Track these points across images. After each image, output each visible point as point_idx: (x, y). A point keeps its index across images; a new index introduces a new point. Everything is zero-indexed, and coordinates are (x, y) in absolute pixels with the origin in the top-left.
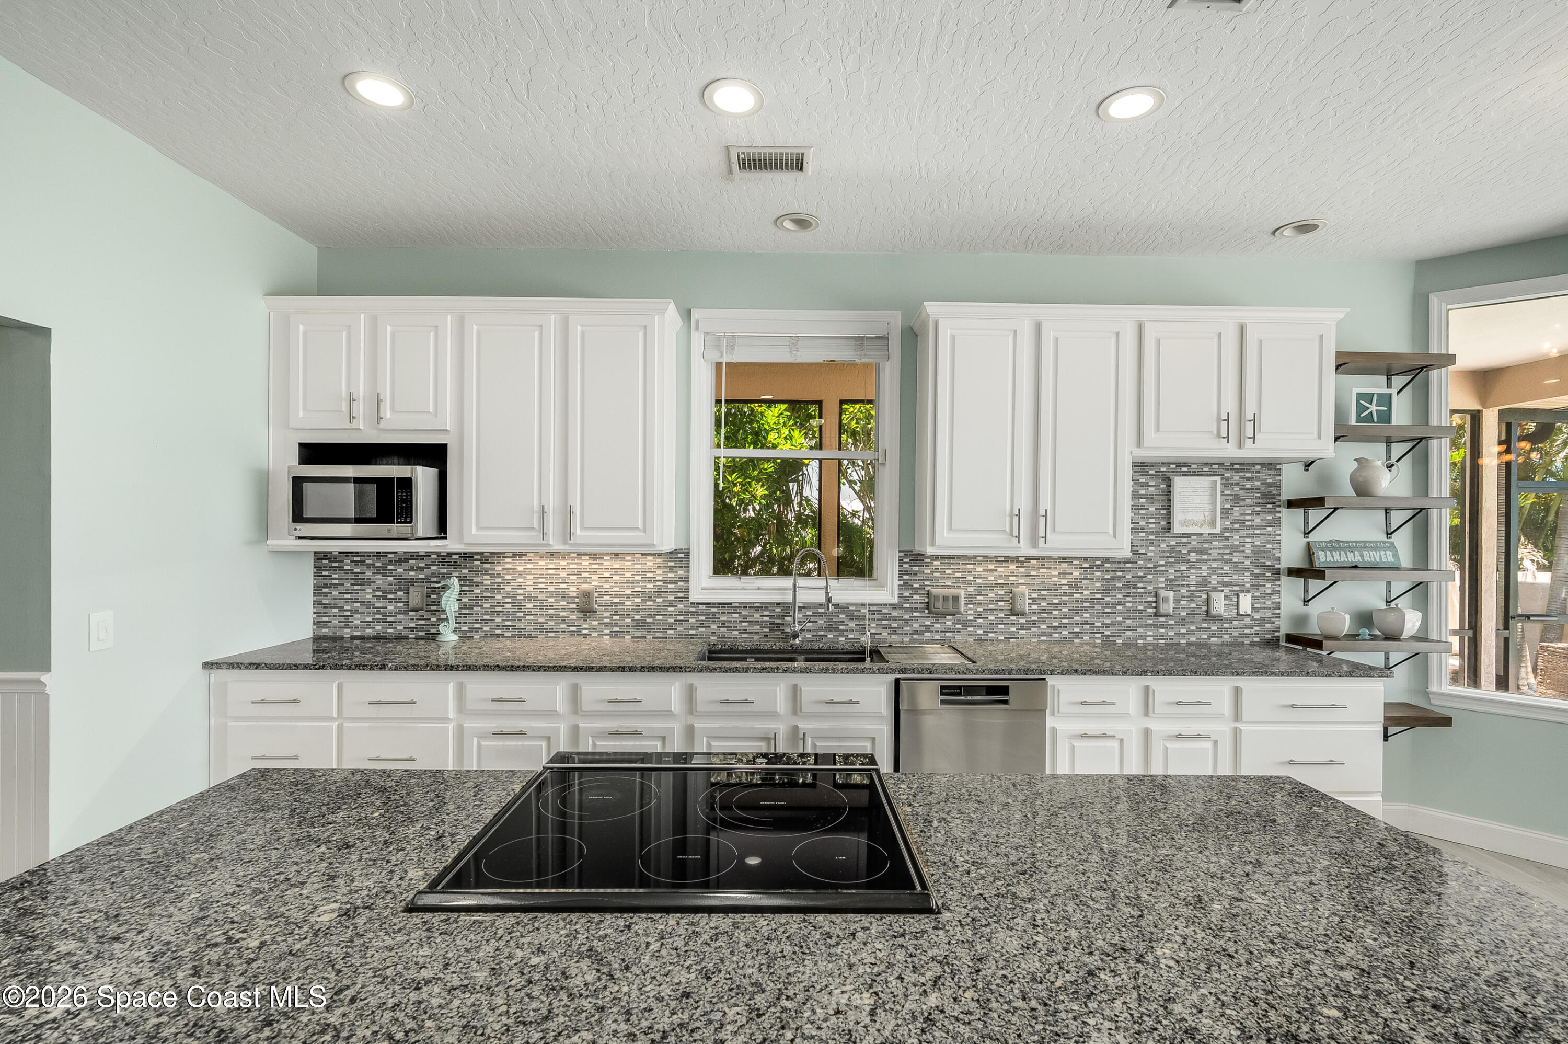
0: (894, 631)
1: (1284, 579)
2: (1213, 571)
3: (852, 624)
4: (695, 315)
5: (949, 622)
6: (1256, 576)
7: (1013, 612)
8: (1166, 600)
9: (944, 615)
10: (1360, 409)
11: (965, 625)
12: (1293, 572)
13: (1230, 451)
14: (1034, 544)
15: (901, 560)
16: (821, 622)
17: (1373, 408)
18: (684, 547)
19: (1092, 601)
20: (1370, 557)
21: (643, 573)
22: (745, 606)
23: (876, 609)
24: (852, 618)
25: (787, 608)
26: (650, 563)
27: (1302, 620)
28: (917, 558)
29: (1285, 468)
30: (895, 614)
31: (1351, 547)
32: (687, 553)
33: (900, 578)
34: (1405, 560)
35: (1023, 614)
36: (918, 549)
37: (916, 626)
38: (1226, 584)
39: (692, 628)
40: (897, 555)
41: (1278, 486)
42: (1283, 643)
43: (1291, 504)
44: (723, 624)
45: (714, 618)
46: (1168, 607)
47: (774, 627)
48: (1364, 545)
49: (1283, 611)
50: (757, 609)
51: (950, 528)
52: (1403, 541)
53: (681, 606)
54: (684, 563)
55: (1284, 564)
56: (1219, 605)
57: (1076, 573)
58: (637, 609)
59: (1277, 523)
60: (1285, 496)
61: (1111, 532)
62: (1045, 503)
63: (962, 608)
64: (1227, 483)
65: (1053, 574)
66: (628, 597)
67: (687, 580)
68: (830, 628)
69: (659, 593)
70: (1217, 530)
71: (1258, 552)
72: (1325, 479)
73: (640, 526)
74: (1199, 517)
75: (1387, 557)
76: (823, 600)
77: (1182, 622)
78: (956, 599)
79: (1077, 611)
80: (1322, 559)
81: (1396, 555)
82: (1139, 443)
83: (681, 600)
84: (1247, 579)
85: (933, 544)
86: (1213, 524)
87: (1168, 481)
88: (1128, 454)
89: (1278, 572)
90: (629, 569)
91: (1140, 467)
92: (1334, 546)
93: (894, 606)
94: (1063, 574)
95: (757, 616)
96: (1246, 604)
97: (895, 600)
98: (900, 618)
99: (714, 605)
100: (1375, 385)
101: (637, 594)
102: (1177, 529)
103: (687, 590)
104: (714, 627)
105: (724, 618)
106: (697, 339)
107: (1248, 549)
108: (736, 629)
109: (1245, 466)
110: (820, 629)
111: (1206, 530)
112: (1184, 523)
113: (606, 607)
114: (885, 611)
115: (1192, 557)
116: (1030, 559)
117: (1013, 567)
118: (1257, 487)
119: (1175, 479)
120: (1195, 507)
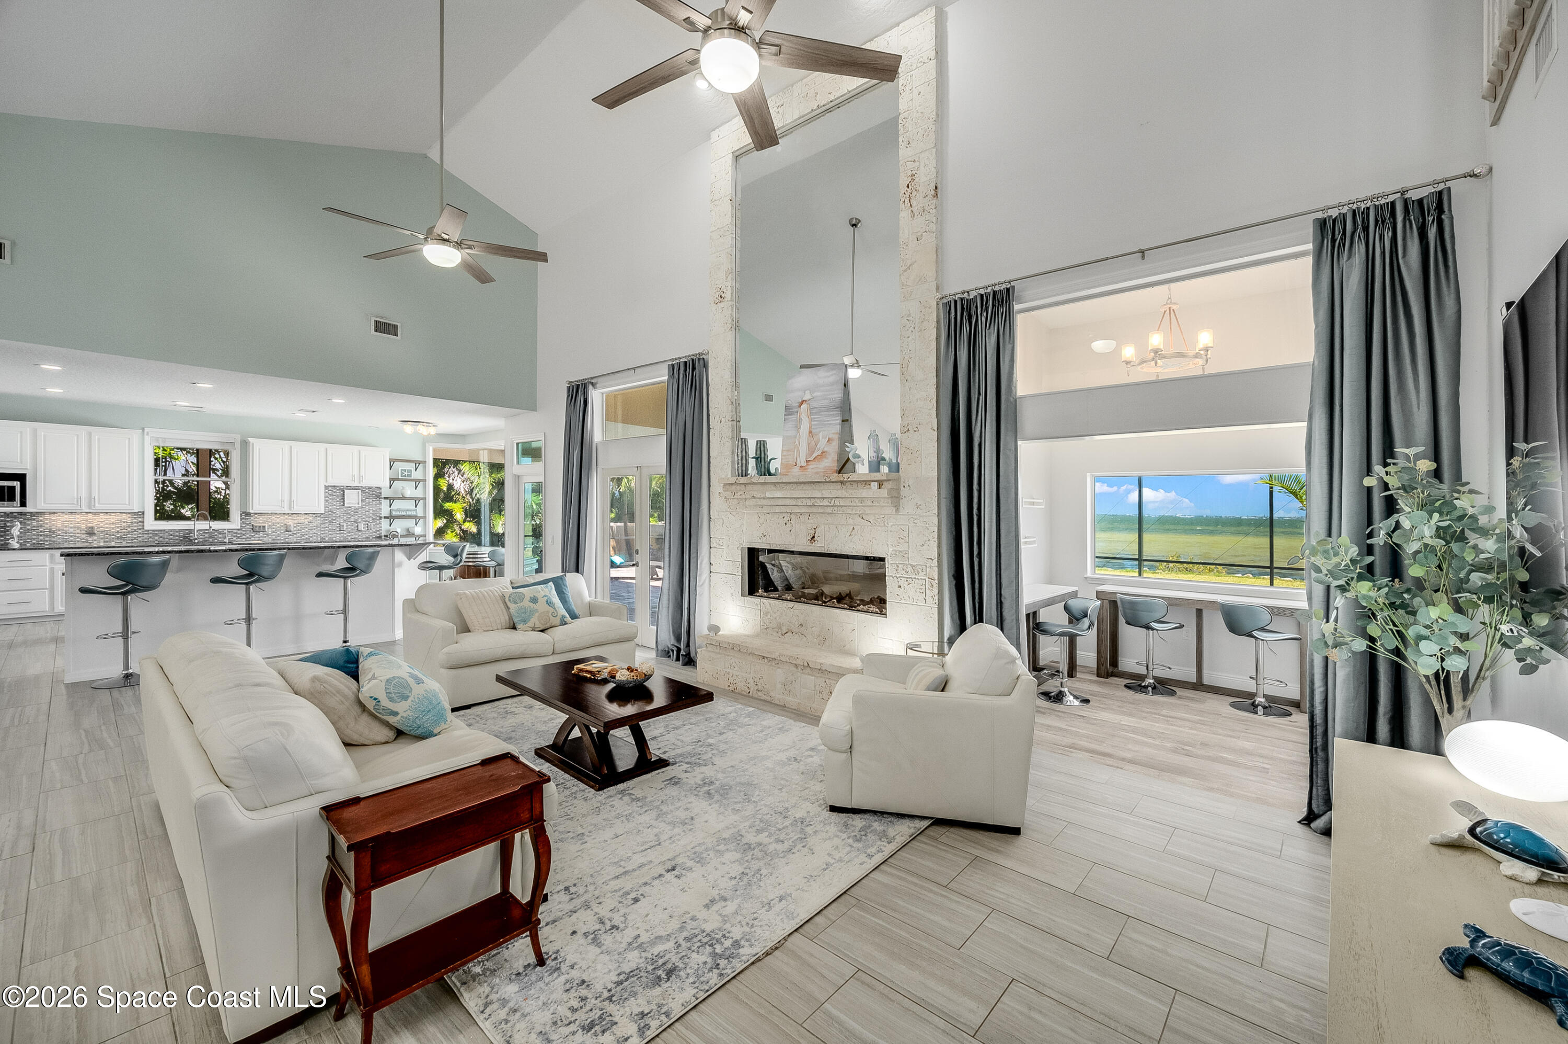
0: (239, 538)
1: (383, 519)
2: (359, 518)
3: (220, 536)
4: (146, 430)
5: (261, 534)
6: (373, 519)
7: (287, 531)
8: (343, 526)
9: (259, 532)
10: (402, 473)
11: (268, 535)
12: (385, 517)
13: (361, 484)
14: (290, 509)
15: (241, 515)
16: (206, 535)
17: (406, 473)
18: (142, 510)
19: (317, 527)
20: (408, 513)
21: (121, 520)
22: (171, 531)
23: (230, 531)
24: (220, 534)
25: (191, 531)
26: (124, 516)
27: (389, 531)
28: (248, 514)
29: (380, 489)
30: (239, 532)
31: (403, 510)
32: (143, 513)
33: (241, 520)
34: (419, 514)
35: (291, 531)
36: (248, 511)
37: (248, 536)
38: (364, 521)
39: (146, 539)
40: (239, 513)
41: (379, 493)
42: (383, 537)
43: (385, 498)
44: (161, 537)
45: (156, 535)
47: (185, 537)
48: (408, 510)
49: (382, 529)
50: (177, 532)
51: (259, 504)
52: (419, 509)
53: (140, 531)
54: (142, 516)
55: (383, 515)
56: (361, 527)
57: (311, 518)
58: (118, 532)
59: (380, 504)
60: (383, 496)
61: (317, 505)
62: (294, 498)
63: (267, 530)
64: (362, 492)
65: (302, 519)
66: (113, 528)
67: (143, 522)
68: (210, 537)
69: (129, 527)
70: (360, 506)
71: (374, 513)
72: (394, 492)
73: (127, 503)
74: (354, 502)
75: (414, 513)
76: (208, 528)
77: (349, 532)
78: (264, 527)
79: (311, 530)
80: (393, 514)
81: (416, 513)
82: (326, 482)
83: (140, 529)
84: (371, 519)
85: (252, 509)
86: (359, 504)
88: (323, 484)
89: (381, 518)
90: (113, 518)
91: (326, 487)
92: (398, 510)
93: (238, 530)
94: (306, 519)
95: (177, 534)
97: (239, 528)
98: (241, 533)
99: (156, 530)
100: (407, 466)
101: (118, 527)
102: (346, 505)
103: (144, 525)
104: (156, 538)
105: (161, 535)
106: (147, 439)
107: (371, 511)
108: (167, 538)
109: (367, 488)
110: (206, 538)
111: (357, 506)
112: (348, 503)
113: (102, 532)
114: (234, 531)
115: (352, 513)
116: (293, 514)
117: (286, 517)
118: (374, 494)
119: (345, 491)
120: (352, 499)
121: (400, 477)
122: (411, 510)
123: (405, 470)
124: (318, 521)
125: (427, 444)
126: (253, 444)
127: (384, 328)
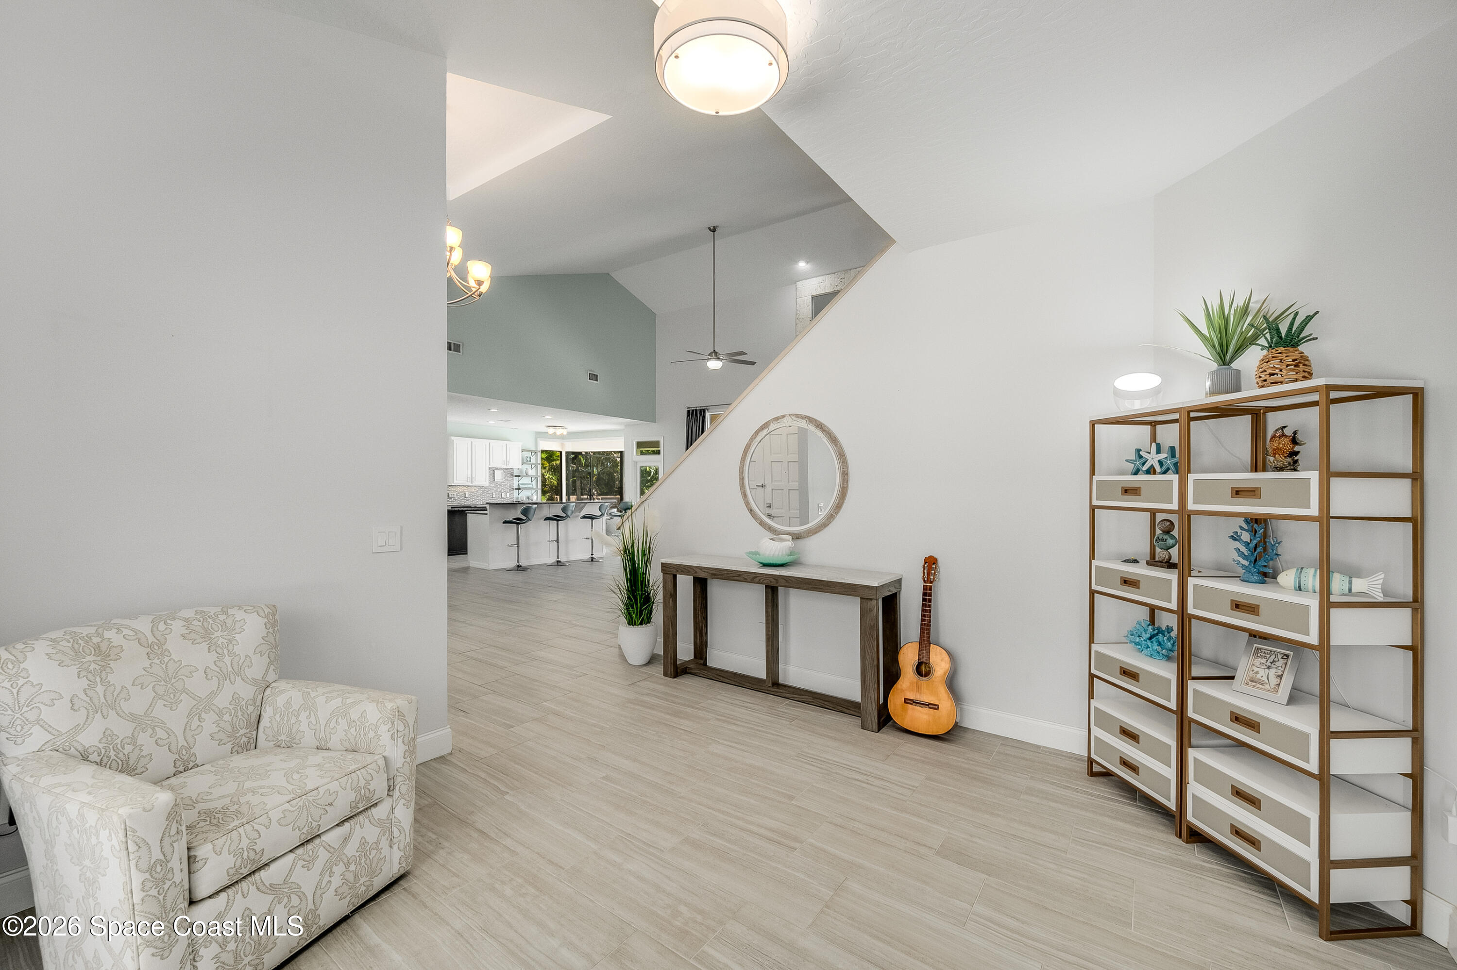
1: (515, 490)
2: (502, 489)
7: (465, 497)
9: (451, 498)
10: (526, 459)
11: (455, 500)
12: (516, 489)
13: (505, 467)
14: (472, 483)
17: (528, 459)
19: (480, 495)
20: (529, 486)
27: (518, 498)
29: (514, 469)
31: (525, 484)
34: (535, 487)
35: (467, 498)
41: (513, 472)
43: (516, 476)
46: (494, 496)
48: (528, 484)
49: (514, 496)
51: (456, 480)
52: (534, 482)
55: (514, 488)
56: (503, 495)
57: (477, 489)
59: (513, 480)
60: (515, 475)
61: (484, 481)
62: (473, 476)
63: (455, 497)
64: (504, 472)
70: (503, 481)
71: (510, 486)
72: (521, 471)
74: (500, 479)
75: (531, 486)
77: (497, 499)
78: (454, 494)
79: (478, 497)
80: (521, 486)
81: (533, 486)
82: (491, 465)
87: (494, 471)
88: (488, 466)
89: (513, 489)
91: (490, 469)
92: (523, 484)
94: (474, 490)
96: (508, 494)
100: (528, 454)
102: (496, 481)
107: (508, 484)
109: (507, 469)
111: (501, 481)
112: (497, 479)
115: (499, 486)
116: (468, 486)
117: (465, 488)
118: (510, 473)
119: (496, 471)
120: (499, 475)
121: (525, 462)
122: (530, 484)
123: (528, 457)
124: (480, 492)
125: (538, 439)
126: (453, 441)
127: (594, 377)
